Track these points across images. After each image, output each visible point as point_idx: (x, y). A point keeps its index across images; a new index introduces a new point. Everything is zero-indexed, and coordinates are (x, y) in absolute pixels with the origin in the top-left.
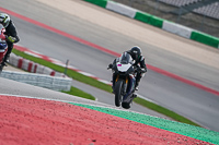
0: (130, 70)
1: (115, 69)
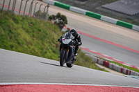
0: (71, 43)
1: (61, 42)
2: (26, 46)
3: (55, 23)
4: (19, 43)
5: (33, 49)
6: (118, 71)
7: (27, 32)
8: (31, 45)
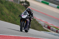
1: (21, 17)
2: (6, 16)
3: (24, 5)
4: (2, 14)
5: (10, 18)
6: (55, 32)
7: (7, 8)
8: (9, 15)
